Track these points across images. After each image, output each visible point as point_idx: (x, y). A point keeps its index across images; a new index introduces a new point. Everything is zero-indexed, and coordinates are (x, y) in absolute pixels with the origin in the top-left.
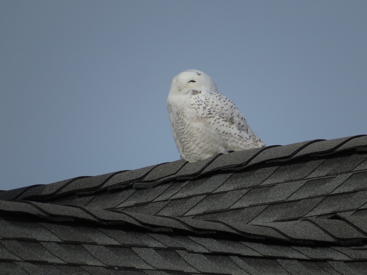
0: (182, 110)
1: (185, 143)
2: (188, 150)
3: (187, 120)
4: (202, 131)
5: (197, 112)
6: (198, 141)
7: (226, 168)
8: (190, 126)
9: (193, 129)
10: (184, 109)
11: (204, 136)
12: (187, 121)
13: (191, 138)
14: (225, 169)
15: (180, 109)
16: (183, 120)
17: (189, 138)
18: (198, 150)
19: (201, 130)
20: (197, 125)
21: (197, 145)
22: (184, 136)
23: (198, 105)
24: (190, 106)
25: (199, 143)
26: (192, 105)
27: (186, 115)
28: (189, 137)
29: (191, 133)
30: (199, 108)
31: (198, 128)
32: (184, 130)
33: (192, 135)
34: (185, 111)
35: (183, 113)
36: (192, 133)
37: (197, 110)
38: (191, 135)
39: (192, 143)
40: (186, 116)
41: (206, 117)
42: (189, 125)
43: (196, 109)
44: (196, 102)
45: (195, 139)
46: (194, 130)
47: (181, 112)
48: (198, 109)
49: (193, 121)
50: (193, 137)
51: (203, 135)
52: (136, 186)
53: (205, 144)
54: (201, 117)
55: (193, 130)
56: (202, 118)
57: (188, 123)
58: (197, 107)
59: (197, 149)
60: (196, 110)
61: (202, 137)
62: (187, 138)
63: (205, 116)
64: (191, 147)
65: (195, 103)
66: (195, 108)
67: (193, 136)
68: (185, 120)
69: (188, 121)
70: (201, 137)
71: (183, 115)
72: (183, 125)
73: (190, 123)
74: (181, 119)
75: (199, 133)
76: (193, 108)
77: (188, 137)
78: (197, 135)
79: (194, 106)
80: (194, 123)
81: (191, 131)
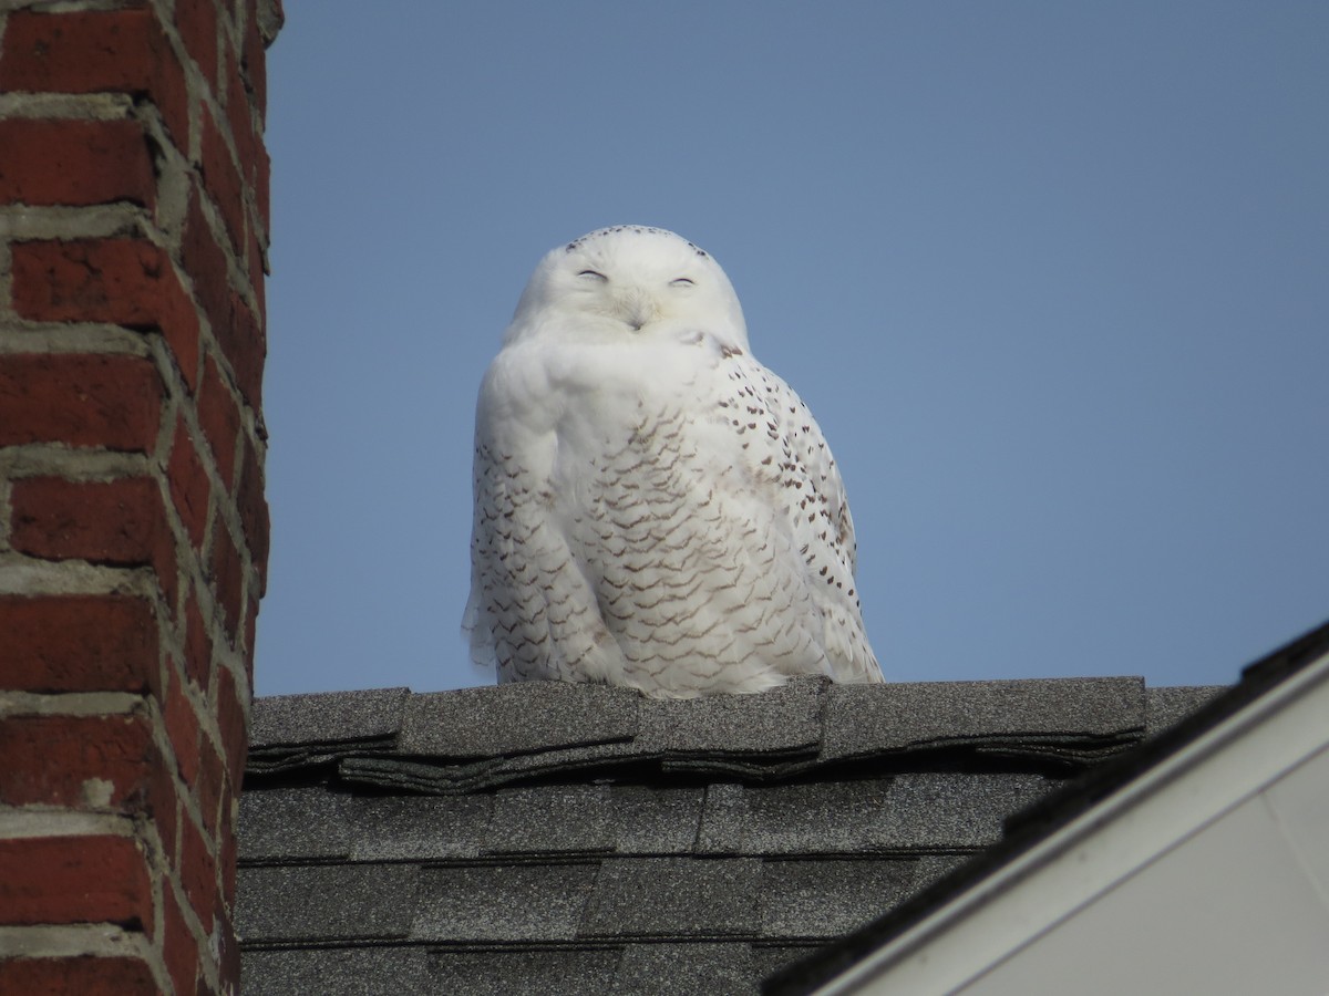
0: (670, 422)
1: (660, 592)
2: (669, 631)
3: (698, 475)
4: (765, 546)
5: (745, 446)
6: (738, 594)
7: (1005, 745)
8: (712, 510)
9: (724, 527)
10: (680, 419)
11: (771, 573)
12: (694, 483)
13: (705, 572)
14: (1005, 749)
15: (661, 415)
16: (668, 473)
17: (693, 571)
18: (731, 637)
19: (758, 538)
20: (744, 508)
21: (730, 611)
22: (654, 556)
23: (749, 409)
24: (713, 408)
25: (743, 606)
26: (725, 405)
27: (692, 451)
28: (694, 566)
29: (710, 546)
30: (753, 426)
31: (751, 526)
32: (667, 525)
33: (714, 554)
34: (686, 426)
35: (673, 436)
36: (719, 545)
37: (744, 439)
38: (705, 555)
39: (700, 597)
40: (691, 456)
41: (778, 478)
42: (706, 504)
43: (740, 427)
44: (742, 394)
45: (728, 578)
46: (728, 535)
47: (667, 429)
48: (748, 429)
49: (726, 488)
50: (719, 566)
51: (766, 566)
52: (357, 772)
53: (767, 615)
54: (760, 474)
55: (721, 533)
56: (764, 478)
57: (700, 492)
58: (745, 418)
59: (725, 636)
60: (742, 432)
61: (761, 575)
62: (678, 566)
63: (773, 470)
64: (692, 615)
65: (738, 399)
66: (736, 423)
67: (718, 561)
68: (685, 474)
69: (700, 480)
70: (758, 577)
71: (674, 446)
72: (669, 498)
73: (710, 494)
74: (658, 465)
75: (749, 550)
76: (726, 420)
77: (689, 563)
78: (738, 564)
79: (729, 413)
80: (733, 497)
81: (713, 536)
